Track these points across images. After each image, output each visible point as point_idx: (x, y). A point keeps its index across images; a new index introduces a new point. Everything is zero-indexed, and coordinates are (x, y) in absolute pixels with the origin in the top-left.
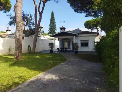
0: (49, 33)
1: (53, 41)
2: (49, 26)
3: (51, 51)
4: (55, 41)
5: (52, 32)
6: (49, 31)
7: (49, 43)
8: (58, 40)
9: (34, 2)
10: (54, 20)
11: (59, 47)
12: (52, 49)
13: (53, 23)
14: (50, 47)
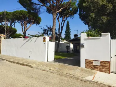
0: (64, 38)
1: (69, 45)
2: (65, 32)
3: (68, 52)
4: (70, 45)
5: (67, 37)
6: (64, 37)
7: (66, 46)
8: (73, 44)
9: (59, 21)
10: (69, 27)
11: (73, 49)
12: (68, 50)
13: (68, 30)
14: (67, 49)
